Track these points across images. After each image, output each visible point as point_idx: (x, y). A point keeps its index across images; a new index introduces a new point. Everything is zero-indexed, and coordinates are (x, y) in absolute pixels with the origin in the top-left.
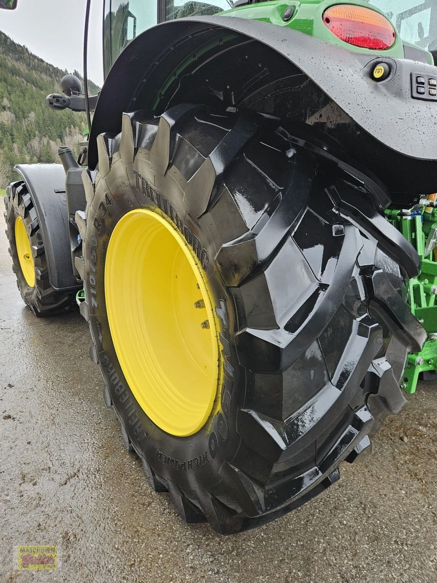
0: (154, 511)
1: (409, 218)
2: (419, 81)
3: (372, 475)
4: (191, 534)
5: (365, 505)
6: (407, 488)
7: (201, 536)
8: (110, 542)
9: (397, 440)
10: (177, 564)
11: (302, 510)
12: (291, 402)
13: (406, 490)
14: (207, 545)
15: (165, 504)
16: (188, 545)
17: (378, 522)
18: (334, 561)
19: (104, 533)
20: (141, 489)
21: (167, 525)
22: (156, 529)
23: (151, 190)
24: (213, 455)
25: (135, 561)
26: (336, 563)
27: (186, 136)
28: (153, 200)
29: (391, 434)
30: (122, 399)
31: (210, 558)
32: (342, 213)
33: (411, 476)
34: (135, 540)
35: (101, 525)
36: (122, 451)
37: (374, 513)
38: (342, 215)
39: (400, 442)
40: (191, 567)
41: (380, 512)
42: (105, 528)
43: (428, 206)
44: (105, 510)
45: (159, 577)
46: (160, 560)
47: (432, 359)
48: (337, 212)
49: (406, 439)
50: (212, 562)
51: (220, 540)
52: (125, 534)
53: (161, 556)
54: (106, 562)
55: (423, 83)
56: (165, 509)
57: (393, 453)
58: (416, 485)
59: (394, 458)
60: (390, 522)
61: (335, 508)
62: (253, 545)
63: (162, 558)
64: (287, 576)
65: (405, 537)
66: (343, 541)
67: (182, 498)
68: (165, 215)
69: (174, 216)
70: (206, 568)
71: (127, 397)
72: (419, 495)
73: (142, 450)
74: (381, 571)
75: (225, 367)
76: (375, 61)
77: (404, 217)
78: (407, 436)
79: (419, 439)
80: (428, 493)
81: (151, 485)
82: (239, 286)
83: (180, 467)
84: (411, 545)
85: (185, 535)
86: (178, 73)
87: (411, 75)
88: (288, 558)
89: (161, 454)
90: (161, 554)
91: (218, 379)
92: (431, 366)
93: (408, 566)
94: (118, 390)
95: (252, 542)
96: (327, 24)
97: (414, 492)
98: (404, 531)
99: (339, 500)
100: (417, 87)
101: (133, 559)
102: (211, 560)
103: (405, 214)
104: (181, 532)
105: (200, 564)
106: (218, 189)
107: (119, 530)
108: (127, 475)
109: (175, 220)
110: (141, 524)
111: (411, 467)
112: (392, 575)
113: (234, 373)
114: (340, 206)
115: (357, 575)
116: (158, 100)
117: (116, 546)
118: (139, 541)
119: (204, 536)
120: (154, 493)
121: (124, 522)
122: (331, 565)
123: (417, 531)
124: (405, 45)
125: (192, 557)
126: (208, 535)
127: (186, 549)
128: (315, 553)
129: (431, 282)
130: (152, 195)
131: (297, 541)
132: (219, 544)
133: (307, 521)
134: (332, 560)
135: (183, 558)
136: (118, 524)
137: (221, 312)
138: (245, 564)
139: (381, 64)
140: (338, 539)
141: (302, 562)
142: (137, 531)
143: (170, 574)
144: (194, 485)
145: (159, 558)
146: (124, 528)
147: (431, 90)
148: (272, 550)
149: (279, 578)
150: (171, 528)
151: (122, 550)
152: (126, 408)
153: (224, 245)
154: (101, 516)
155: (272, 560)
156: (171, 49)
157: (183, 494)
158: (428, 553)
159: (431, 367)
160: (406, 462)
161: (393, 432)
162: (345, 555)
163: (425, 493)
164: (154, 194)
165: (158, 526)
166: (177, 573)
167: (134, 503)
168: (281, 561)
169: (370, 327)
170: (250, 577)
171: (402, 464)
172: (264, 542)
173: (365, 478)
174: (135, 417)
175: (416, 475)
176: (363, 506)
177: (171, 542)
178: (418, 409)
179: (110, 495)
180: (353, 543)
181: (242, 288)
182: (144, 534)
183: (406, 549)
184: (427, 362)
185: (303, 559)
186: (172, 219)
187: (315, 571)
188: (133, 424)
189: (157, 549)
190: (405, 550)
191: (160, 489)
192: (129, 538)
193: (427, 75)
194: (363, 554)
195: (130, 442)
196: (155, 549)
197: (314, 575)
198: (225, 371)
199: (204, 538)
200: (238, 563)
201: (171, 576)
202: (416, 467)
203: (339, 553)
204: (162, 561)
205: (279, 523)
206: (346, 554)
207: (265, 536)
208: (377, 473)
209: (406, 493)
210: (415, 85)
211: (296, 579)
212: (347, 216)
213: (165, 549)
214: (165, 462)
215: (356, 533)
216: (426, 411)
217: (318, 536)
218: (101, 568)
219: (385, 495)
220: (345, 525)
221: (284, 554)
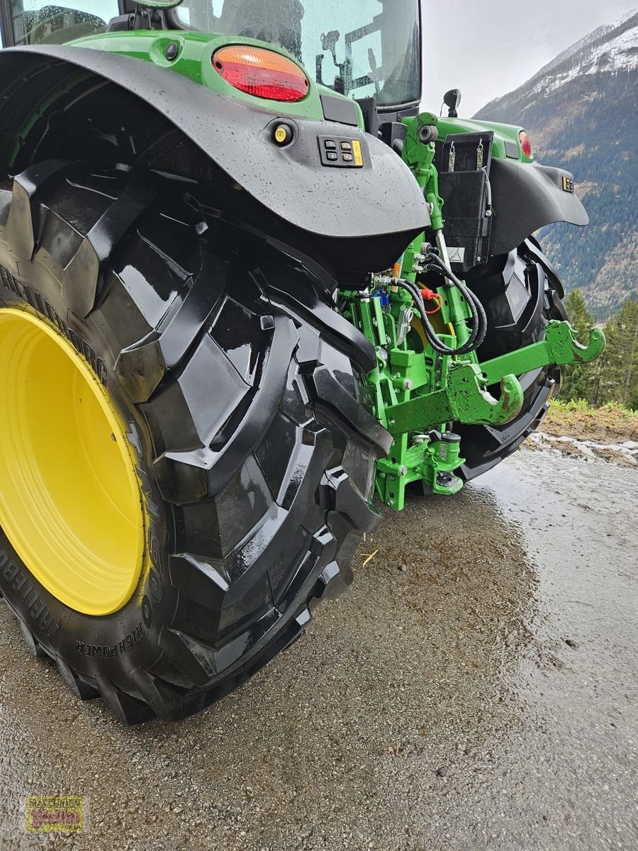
0: (82, 724)
1: (368, 300)
2: (328, 146)
3: (366, 617)
4: (137, 740)
5: (357, 652)
6: (405, 622)
7: (151, 739)
8: (19, 779)
9: (395, 570)
10: (119, 781)
11: (282, 676)
12: (230, 534)
13: (404, 625)
14: (160, 748)
15: (98, 712)
16: (135, 754)
17: (372, 668)
18: (322, 724)
19: (10, 769)
20: (61, 702)
21: (103, 737)
22: (87, 746)
23: (14, 281)
24: (148, 624)
25: (59, 792)
26: (325, 726)
27: (56, 207)
28: (21, 296)
29: (388, 565)
30: (17, 585)
31: (164, 761)
32: (273, 300)
33: (410, 608)
34: (57, 766)
35: (4, 760)
36: (27, 659)
37: (367, 659)
38: (273, 303)
39: (398, 572)
40: (140, 779)
41: (374, 656)
42: (10, 763)
43: (389, 285)
44: (7, 740)
45: (96, 801)
46: (95, 782)
47: (418, 466)
48: (267, 300)
49: (404, 568)
50: (167, 766)
51: (178, 737)
52: (41, 763)
53: (97, 776)
54: (16, 804)
55: (334, 148)
56: (98, 719)
57: (390, 587)
58: (415, 616)
59: (391, 592)
60: (386, 664)
61: (323, 664)
62: (222, 732)
63: (99, 778)
64: (265, 756)
65: (401, 677)
66: (332, 699)
67: (118, 694)
68: (41, 315)
69: (54, 316)
70: (160, 775)
71: (24, 580)
72: (418, 628)
73: (55, 647)
74: (375, 721)
75: (149, 509)
76: (276, 120)
77: (362, 300)
78: (406, 564)
79: (419, 564)
80: (428, 623)
81: (75, 694)
82: (149, 401)
83: (110, 654)
84: (409, 685)
85: (130, 742)
86: (43, 109)
87: (318, 139)
88: (266, 735)
89: (82, 646)
90: (96, 774)
91: (144, 526)
92: (418, 475)
93: (404, 708)
94: (8, 573)
95: (220, 728)
96: (219, 70)
97: (413, 625)
98: (401, 671)
99: (327, 653)
100: (327, 152)
101: (56, 791)
102: (166, 763)
103: (363, 297)
104: (121, 741)
105: (151, 772)
106: (105, 278)
107: (33, 759)
108: (38, 689)
109: (56, 321)
110: (65, 745)
111: (409, 598)
112: (387, 722)
113: (159, 512)
114: (270, 293)
115: (349, 733)
116: (18, 147)
117: (30, 781)
118: (63, 766)
119: (156, 737)
120: (80, 703)
121: (38, 748)
122: (317, 730)
123: (415, 668)
124: (322, 94)
125: (140, 767)
126: (161, 735)
127: (132, 760)
128: (299, 721)
129: (404, 375)
130: (18, 290)
131: (277, 712)
132: (177, 741)
133: (289, 687)
134: (320, 723)
135: (128, 770)
136: (29, 752)
137: (134, 437)
138: (211, 756)
139: (281, 126)
140: (326, 698)
141: (284, 734)
142: (60, 755)
143: (111, 794)
144: (131, 671)
145: (94, 780)
146: (40, 756)
147: (345, 155)
148: (246, 731)
149: (255, 760)
150: (109, 739)
151: (38, 783)
152: (25, 597)
153: (123, 351)
154: (3, 749)
155: (246, 743)
156: (23, 81)
157: (119, 689)
158: (426, 688)
159: (417, 477)
160: (404, 594)
161: (391, 562)
162: (334, 715)
163: (424, 624)
164: (21, 287)
165: (89, 741)
166: (121, 791)
167: (53, 722)
168: (257, 740)
169: (316, 433)
170: (218, 769)
171: (399, 597)
172: (235, 725)
173: (358, 622)
174: (40, 605)
175: (415, 606)
176: (355, 654)
177: (110, 756)
178: (420, 530)
179: (14, 719)
180: (343, 698)
181: (153, 403)
182: (70, 756)
183: (403, 690)
184: (414, 470)
185: (285, 731)
186: (52, 320)
187: (299, 741)
188: (37, 616)
189: (90, 769)
190: (402, 692)
191: (89, 694)
192: (48, 765)
193: (338, 138)
194: (355, 708)
195: (36, 643)
196: (87, 770)
197: (297, 745)
198: (149, 512)
199: (156, 740)
200: (203, 757)
201: (112, 796)
202: (415, 597)
203: (327, 713)
204: (98, 782)
205: (254, 698)
206: (336, 713)
207: (237, 717)
208: (371, 612)
209: (404, 629)
210: (324, 150)
211: (276, 757)
212: (280, 304)
213: (101, 767)
214: (89, 654)
215: (347, 686)
216: (428, 531)
217: (303, 700)
218: (10, 813)
219: (381, 636)
220: (335, 680)
221: (261, 732)
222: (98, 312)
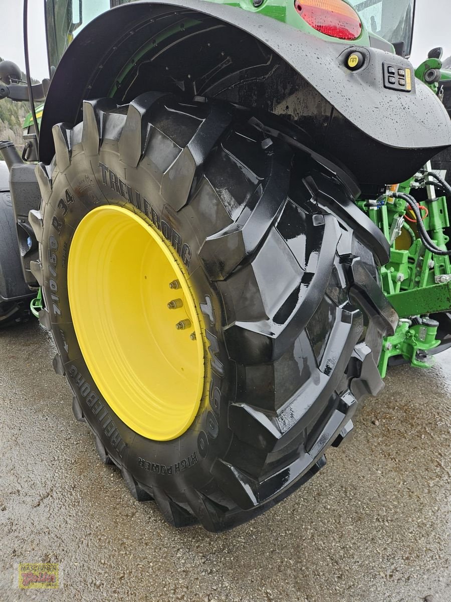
0: (139, 521)
1: (376, 208)
2: (390, 71)
3: (350, 460)
4: (180, 539)
5: (346, 489)
6: (382, 468)
7: (190, 539)
8: (95, 559)
9: (370, 424)
10: (168, 570)
11: (287, 501)
12: (282, 391)
13: (382, 470)
14: (198, 547)
15: (150, 512)
16: (178, 550)
17: (360, 503)
18: (323, 545)
19: (88, 550)
20: (123, 501)
21: (155, 533)
22: (143, 538)
23: (120, 184)
24: (203, 455)
25: (124, 573)
26: (325, 547)
27: (158, 125)
28: (123, 195)
29: (363, 419)
30: (96, 410)
31: (201, 559)
32: (320, 203)
33: (385, 456)
34: (122, 552)
35: (84, 542)
36: (98, 465)
37: (355, 495)
38: (320, 205)
39: (372, 426)
40: (184, 571)
41: (360, 493)
42: (88, 545)
43: (391, 197)
44: (86, 526)
45: (151, 585)
46: (150, 569)
47: (399, 343)
48: (315, 203)
49: (377, 423)
50: (204, 563)
51: (211, 540)
52: (110, 548)
53: (151, 564)
54: (94, 579)
55: (393, 73)
56: (150, 518)
57: (366, 437)
58: (391, 464)
59: (368, 441)
60: (370, 501)
61: (319, 494)
62: (243, 541)
63: (153, 567)
64: (279, 566)
65: (385, 514)
66: (329, 525)
67: (170, 504)
68: (137, 210)
69: (149, 210)
70: (199, 570)
71: (101, 407)
72: (393, 474)
73: (122, 460)
74: (367, 549)
75: (213, 364)
76: (349, 50)
77: (371, 208)
78: (378, 420)
79: (389, 421)
80: (402, 470)
81: (133, 495)
82: (225, 280)
83: (166, 471)
84: (392, 521)
85: (174, 540)
86: (136, 60)
87: (383, 64)
88: (278, 548)
89: (143, 462)
90: (150, 562)
91: (205, 377)
92: (398, 350)
93: (390, 540)
94: (90, 401)
95: (242, 537)
96: (299, 11)
97: (389, 471)
98: (384, 508)
99: (321, 486)
100: (389, 76)
101: (122, 572)
102: (203, 561)
103: (372, 205)
104: (169, 538)
105: (192, 567)
106: (198, 180)
107: (104, 544)
108: (106, 489)
109: (150, 215)
110: (127, 536)
111: (384, 447)
112: (377, 551)
113: (224, 368)
114: (318, 197)
115: (345, 555)
116: (115, 89)
117: (103, 561)
118: (126, 553)
119: (194, 538)
120: (137, 503)
121: (108, 536)
122: (319, 549)
123: (395, 507)
124: (371, 36)
125: (183, 561)
126: (198, 537)
127: (177, 554)
128: (304, 540)
129: (397, 270)
130: (122, 189)
131: (285, 530)
132: (210, 544)
133: (293, 511)
134: (321, 544)
135: (175, 563)
136: (102, 539)
137: (208, 309)
138: (237, 560)
139: (354, 53)
140: (324, 524)
141: (293, 550)
142: (123, 543)
143: (163, 581)
144: (183, 488)
145: (149, 567)
146: (109, 542)
147: (400, 80)
148: (262, 543)
149: (272, 568)
150: (159, 535)
151: (109, 564)
152: (100, 419)
153: (208, 239)
154: (83, 533)
155: (263, 553)
156: (130, 34)
157: (171, 499)
158: (407, 526)
159: (397, 352)
160: (379, 444)
161: (365, 417)
162: (332, 539)
163: (398, 470)
164: (125, 188)
165: (145, 535)
166: (170, 579)
167: (117, 516)
168: (272, 552)
169: (353, 313)
170: (244, 572)
171: (375, 446)
172: (254, 536)
173: (344, 463)
174: (112, 427)
175: (389, 455)
176: (344, 489)
177: (160, 549)
178: (386, 393)
179: (90, 511)
180: (338, 526)
181: (229, 281)
182: (131, 545)
183: (387, 524)
184: (395, 347)
185: (293, 547)
186: (147, 214)
187: (306, 557)
188: (109, 435)
189: (146, 558)
190: (387, 526)
191: (143, 497)
192: (115, 551)
193: (396, 66)
194: (349, 535)
195: (107, 454)
196: (144, 559)
197: (305, 561)
198: (213, 368)
199: (194, 540)
200: (231, 560)
201: (164, 582)
202: (389, 448)
203: (326, 537)
204: (153, 569)
205: (266, 516)
206: (333, 537)
207: (254, 530)
208: (354, 457)
209: (382, 473)
210: (387, 75)
211: (288, 568)
212: (324, 206)
213: (155, 557)
214: (149, 469)
215: (340, 516)
216: (393, 395)
217: (305, 523)
218: (89, 585)
219: (363, 477)
220: (330, 509)
221: (275, 545)
222: (189, 207)
